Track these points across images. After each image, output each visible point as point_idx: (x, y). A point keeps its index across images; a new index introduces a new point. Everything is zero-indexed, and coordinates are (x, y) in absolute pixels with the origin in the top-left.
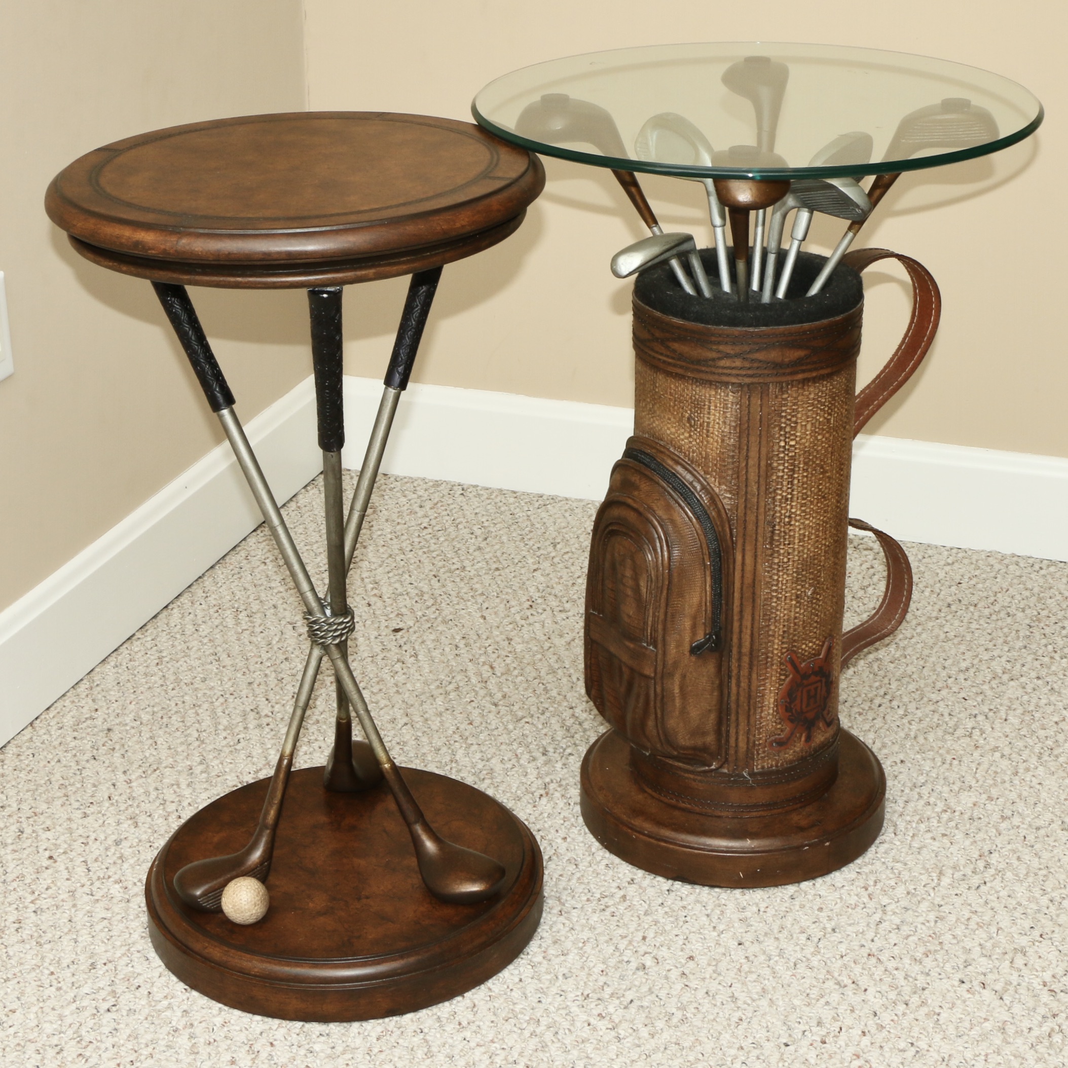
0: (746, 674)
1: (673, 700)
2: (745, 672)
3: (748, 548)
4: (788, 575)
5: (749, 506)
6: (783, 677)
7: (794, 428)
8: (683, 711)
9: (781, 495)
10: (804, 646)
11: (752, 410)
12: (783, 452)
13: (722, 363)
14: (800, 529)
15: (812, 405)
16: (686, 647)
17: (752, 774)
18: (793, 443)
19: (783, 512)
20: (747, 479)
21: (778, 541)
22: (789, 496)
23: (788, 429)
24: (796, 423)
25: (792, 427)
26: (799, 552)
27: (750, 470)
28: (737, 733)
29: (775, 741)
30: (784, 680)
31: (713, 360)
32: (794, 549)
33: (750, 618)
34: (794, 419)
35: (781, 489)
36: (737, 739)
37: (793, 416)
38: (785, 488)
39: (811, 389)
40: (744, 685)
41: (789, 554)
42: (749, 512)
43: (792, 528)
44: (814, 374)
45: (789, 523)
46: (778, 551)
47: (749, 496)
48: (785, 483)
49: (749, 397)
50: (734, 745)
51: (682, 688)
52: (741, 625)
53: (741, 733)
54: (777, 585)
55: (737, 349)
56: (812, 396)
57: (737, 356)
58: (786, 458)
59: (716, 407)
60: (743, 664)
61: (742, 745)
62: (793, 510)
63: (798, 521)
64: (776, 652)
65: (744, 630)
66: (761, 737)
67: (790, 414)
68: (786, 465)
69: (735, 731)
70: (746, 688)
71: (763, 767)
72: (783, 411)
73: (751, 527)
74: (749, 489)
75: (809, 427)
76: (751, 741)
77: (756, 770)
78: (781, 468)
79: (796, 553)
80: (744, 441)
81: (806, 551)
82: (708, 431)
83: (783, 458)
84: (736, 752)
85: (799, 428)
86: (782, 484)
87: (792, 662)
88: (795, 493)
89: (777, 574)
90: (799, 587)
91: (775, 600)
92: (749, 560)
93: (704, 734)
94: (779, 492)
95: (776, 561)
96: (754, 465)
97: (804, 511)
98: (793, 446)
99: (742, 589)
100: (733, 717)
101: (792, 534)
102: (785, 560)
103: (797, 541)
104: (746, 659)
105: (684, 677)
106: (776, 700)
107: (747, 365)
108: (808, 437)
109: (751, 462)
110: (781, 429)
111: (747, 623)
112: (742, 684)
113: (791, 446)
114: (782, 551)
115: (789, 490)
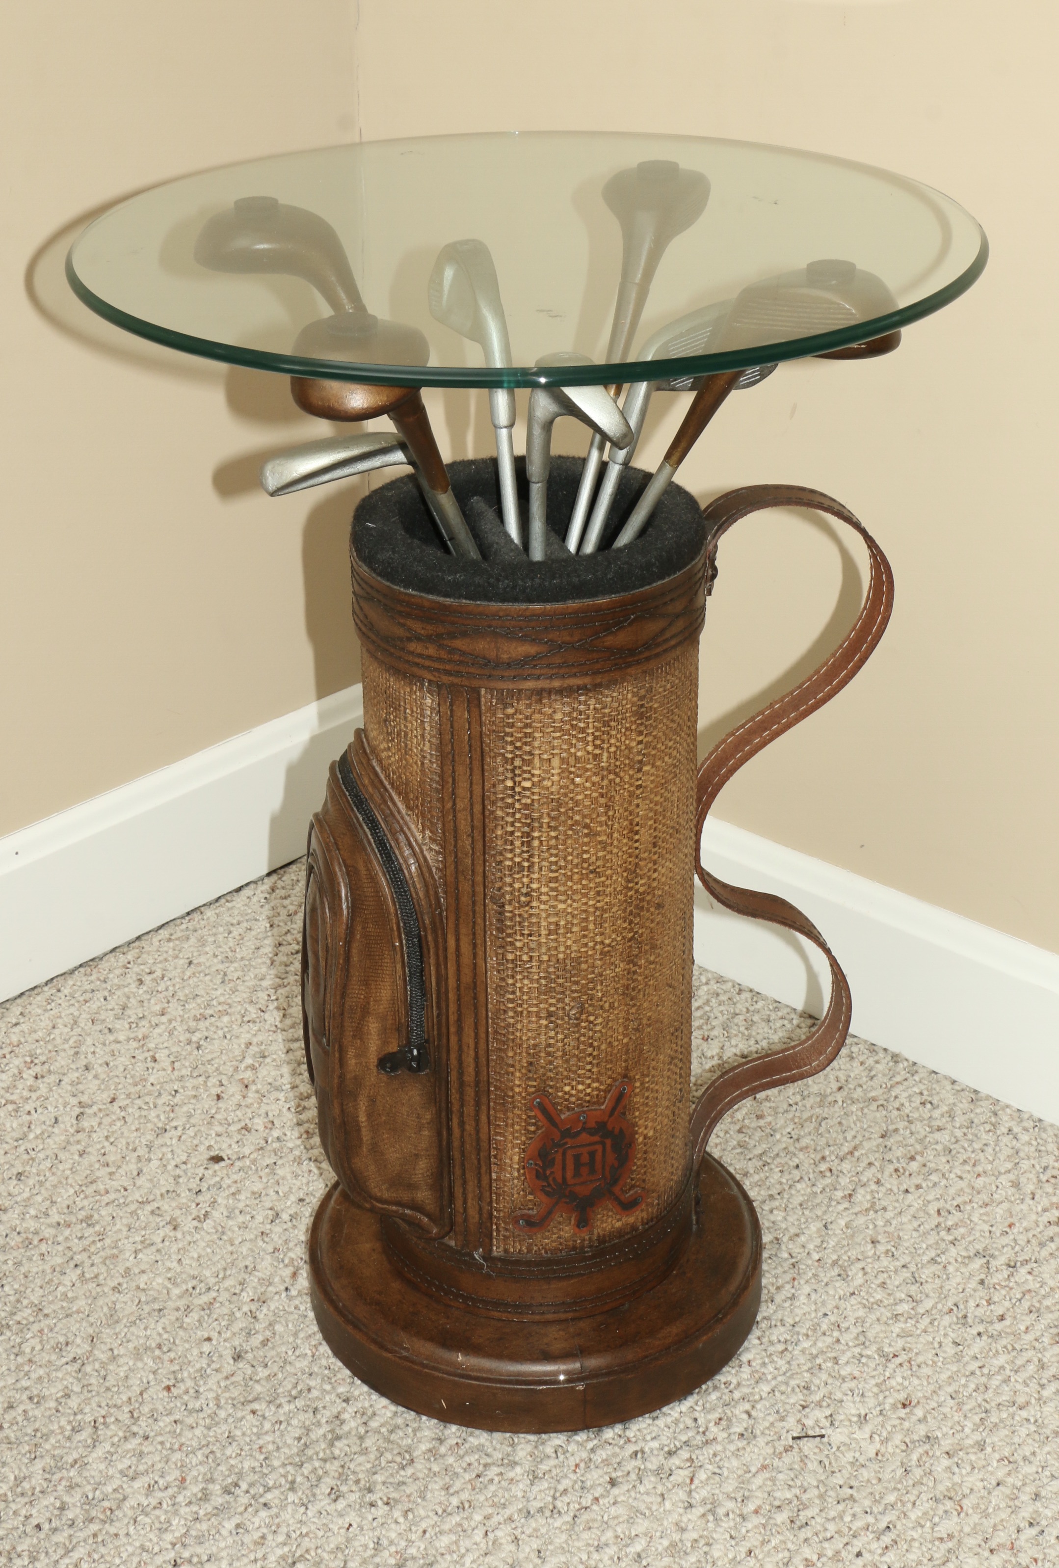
0: (472, 1114)
1: (359, 1131)
2: (469, 1110)
3: (463, 930)
4: (532, 981)
5: (461, 868)
6: (532, 1128)
7: (529, 763)
8: (375, 1149)
9: (511, 859)
10: (567, 1089)
11: (456, 726)
12: (512, 796)
13: (413, 646)
14: (549, 916)
15: (561, 729)
16: (373, 1059)
17: (488, 1257)
18: (527, 784)
19: (517, 885)
20: (455, 826)
21: (512, 927)
22: (526, 864)
23: (517, 762)
24: (530, 753)
25: (523, 760)
26: (549, 949)
27: (459, 815)
28: (464, 1193)
29: (522, 1216)
30: (534, 1132)
31: (401, 639)
32: (540, 945)
33: (472, 1034)
34: (527, 748)
35: (511, 851)
36: (465, 1202)
37: (526, 744)
38: (518, 851)
39: (558, 706)
40: (469, 1128)
41: (531, 950)
42: (461, 878)
43: (533, 911)
44: (556, 684)
45: (528, 904)
46: (512, 944)
47: (460, 855)
48: (517, 843)
49: (451, 705)
50: (461, 1210)
51: (369, 1116)
52: (460, 1040)
53: (470, 1196)
54: (513, 993)
55: (430, 629)
56: (558, 716)
57: (429, 638)
58: (517, 806)
59: (412, 711)
60: (467, 1098)
61: (473, 1213)
62: (534, 886)
63: (545, 903)
64: (517, 1090)
65: (465, 1049)
66: (501, 1207)
67: (519, 739)
68: (518, 816)
69: (461, 1191)
70: (473, 1132)
71: (506, 1251)
72: (507, 734)
73: (465, 900)
74: (460, 843)
75: (556, 762)
76: (485, 1211)
77: (495, 1254)
78: (510, 819)
79: (544, 950)
80: (448, 769)
81: (562, 949)
82: (406, 745)
83: (512, 806)
84: (466, 1220)
85: (536, 761)
86: (512, 843)
87: (542, 1108)
88: (536, 860)
89: (513, 977)
90: (553, 1001)
91: (511, 1014)
92: (466, 949)
93: (411, 1187)
94: (509, 856)
95: (510, 957)
96: (464, 809)
97: (552, 889)
98: (528, 789)
99: (458, 988)
100: (458, 1171)
101: (534, 920)
102: (525, 958)
103: (544, 932)
104: (470, 1092)
105: (372, 1101)
106: (522, 1160)
107: (443, 655)
108: (556, 778)
109: (460, 805)
110: (506, 760)
111: (469, 1039)
112: (467, 1127)
113: (524, 789)
114: (518, 944)
115: (525, 855)
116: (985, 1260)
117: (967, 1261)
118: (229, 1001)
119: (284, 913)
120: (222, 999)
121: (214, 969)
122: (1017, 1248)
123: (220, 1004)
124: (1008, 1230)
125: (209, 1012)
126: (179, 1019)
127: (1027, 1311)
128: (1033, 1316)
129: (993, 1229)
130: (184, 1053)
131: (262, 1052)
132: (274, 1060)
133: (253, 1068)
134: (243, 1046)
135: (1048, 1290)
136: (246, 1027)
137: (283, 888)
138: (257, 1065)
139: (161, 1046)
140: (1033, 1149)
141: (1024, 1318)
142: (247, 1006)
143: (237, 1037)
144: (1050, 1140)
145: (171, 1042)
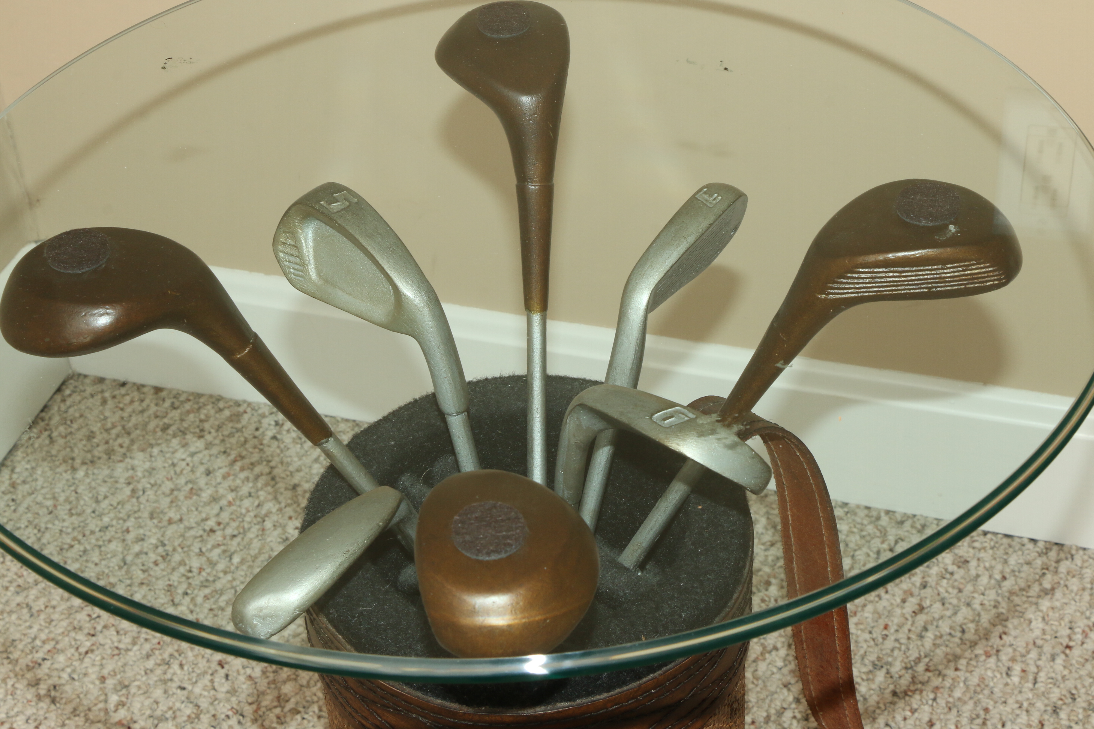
116: (884, 671)
117: (871, 676)
118: (52, 636)
119: (43, 511)
120: (43, 636)
121: (13, 604)
122: (903, 648)
123: (44, 642)
124: (885, 632)
125: (40, 655)
126: (12, 675)
127: (946, 710)
128: (954, 711)
129: (874, 635)
130: (41, 712)
131: (120, 683)
132: (139, 688)
133: (121, 704)
134: (97, 682)
135: (950, 681)
136: (87, 660)
137: (24, 482)
138: (124, 699)
139: (12, 713)
140: (857, 537)
141: (948, 716)
142: (73, 634)
143: (85, 675)
144: (865, 522)
145: (20, 705)
